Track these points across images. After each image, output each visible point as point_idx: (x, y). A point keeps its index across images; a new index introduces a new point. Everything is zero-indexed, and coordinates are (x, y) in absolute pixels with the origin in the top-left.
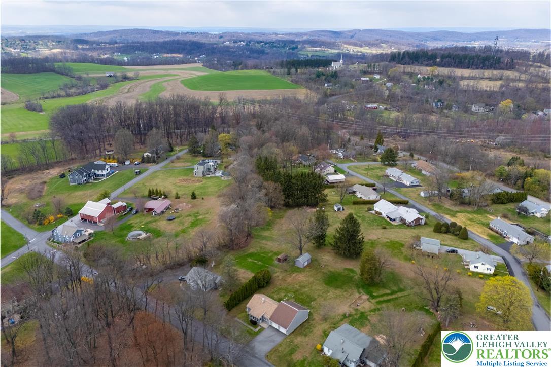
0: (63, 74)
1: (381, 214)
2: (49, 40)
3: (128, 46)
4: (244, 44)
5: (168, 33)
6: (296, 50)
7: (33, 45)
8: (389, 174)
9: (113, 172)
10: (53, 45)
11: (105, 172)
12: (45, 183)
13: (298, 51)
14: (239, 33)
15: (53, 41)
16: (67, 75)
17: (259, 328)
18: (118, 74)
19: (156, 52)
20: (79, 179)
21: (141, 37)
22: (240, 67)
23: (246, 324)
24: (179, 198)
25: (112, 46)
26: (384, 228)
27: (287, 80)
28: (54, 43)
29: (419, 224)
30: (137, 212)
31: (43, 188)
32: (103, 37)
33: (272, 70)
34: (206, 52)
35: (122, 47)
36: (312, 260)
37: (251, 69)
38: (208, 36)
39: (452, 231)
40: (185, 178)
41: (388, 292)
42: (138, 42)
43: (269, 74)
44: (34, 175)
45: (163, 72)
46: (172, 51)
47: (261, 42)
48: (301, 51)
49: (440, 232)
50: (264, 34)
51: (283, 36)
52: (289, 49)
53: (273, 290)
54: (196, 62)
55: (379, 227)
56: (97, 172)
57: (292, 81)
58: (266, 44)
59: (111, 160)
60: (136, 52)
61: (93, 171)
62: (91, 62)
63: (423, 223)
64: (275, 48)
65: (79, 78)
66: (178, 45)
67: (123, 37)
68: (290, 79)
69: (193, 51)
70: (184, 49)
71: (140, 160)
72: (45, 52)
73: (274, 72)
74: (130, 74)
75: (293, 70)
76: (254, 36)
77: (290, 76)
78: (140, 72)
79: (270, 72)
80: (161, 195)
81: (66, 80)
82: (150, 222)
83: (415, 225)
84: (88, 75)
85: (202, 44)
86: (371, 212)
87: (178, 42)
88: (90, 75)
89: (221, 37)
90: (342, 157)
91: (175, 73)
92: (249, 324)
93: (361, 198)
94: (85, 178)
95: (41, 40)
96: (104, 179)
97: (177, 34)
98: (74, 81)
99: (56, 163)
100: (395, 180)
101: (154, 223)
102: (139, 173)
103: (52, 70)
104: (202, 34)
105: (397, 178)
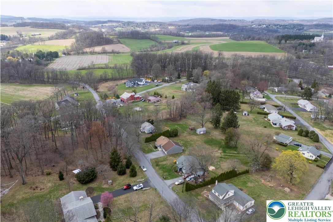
0: (153, 40)
1: (270, 121)
2: (156, 24)
3: (193, 27)
4: (265, 26)
5: (220, 20)
6: (301, 31)
7: (148, 26)
8: (299, 103)
9: (146, 84)
10: (157, 26)
11: (142, 83)
12: (117, 85)
13: (303, 31)
14: (266, 20)
15: (158, 25)
16: (155, 41)
17: (157, 150)
18: (179, 41)
19: (208, 31)
20: (130, 84)
21: (204, 23)
22: (250, 39)
23: (152, 147)
24: (167, 98)
25: (185, 27)
26: (265, 127)
27: (277, 47)
28: (158, 26)
29: (291, 130)
30: (144, 101)
31: (115, 87)
32: (184, 23)
33: (269, 41)
34: (237, 31)
35: (190, 28)
36: (207, 132)
37: (256, 40)
38: (244, 22)
39: (310, 136)
40: (176, 90)
41: (236, 153)
42: (200, 25)
43: (266, 43)
44: (115, 82)
45: (205, 41)
46: (217, 30)
47: (278, 25)
48: (305, 31)
49: (301, 136)
50: (284, 21)
51: (298, 22)
52: (296, 30)
53: (176, 139)
54: (226, 36)
55: (262, 126)
56: (139, 83)
57: (280, 48)
58: (280, 26)
59: (149, 79)
60: (197, 31)
61: (137, 81)
62: (169, 35)
63: (294, 129)
64: (286, 29)
65: (160, 43)
66: (222, 27)
67: (195, 23)
68: (279, 46)
69: (229, 31)
70: (224, 29)
71: (161, 81)
72: (152, 30)
73: (270, 42)
74: (186, 42)
75: (283, 41)
76: (276, 21)
77: (280, 45)
78: (191, 41)
79: (267, 42)
80: (159, 95)
81: (153, 43)
82: (147, 105)
83: (287, 129)
84: (165, 41)
85: (237, 26)
86: (265, 119)
87: (222, 25)
88: (166, 42)
89: (253, 22)
90: (277, 91)
91: (211, 42)
92: (154, 148)
93: (266, 111)
94: (132, 85)
95: (153, 24)
96: (141, 86)
97: (225, 21)
98: (157, 44)
99: (126, 78)
100: (301, 107)
101: (148, 106)
102: (157, 86)
103: (149, 38)
104: (240, 20)
105: (303, 106)
